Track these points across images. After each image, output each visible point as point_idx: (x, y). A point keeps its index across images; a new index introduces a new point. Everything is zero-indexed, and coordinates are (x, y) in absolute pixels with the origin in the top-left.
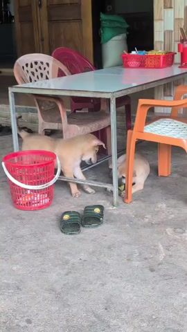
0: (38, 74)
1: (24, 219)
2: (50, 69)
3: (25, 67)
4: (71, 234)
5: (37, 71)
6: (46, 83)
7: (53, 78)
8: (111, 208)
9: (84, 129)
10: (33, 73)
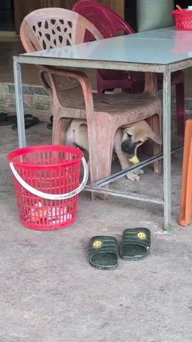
0: (56, 37)
1: (35, 245)
2: (73, 30)
3: (37, 27)
4: (105, 269)
5: (54, 33)
6: (66, 51)
7: (76, 43)
8: (159, 233)
9: (117, 120)
10: (48, 36)
